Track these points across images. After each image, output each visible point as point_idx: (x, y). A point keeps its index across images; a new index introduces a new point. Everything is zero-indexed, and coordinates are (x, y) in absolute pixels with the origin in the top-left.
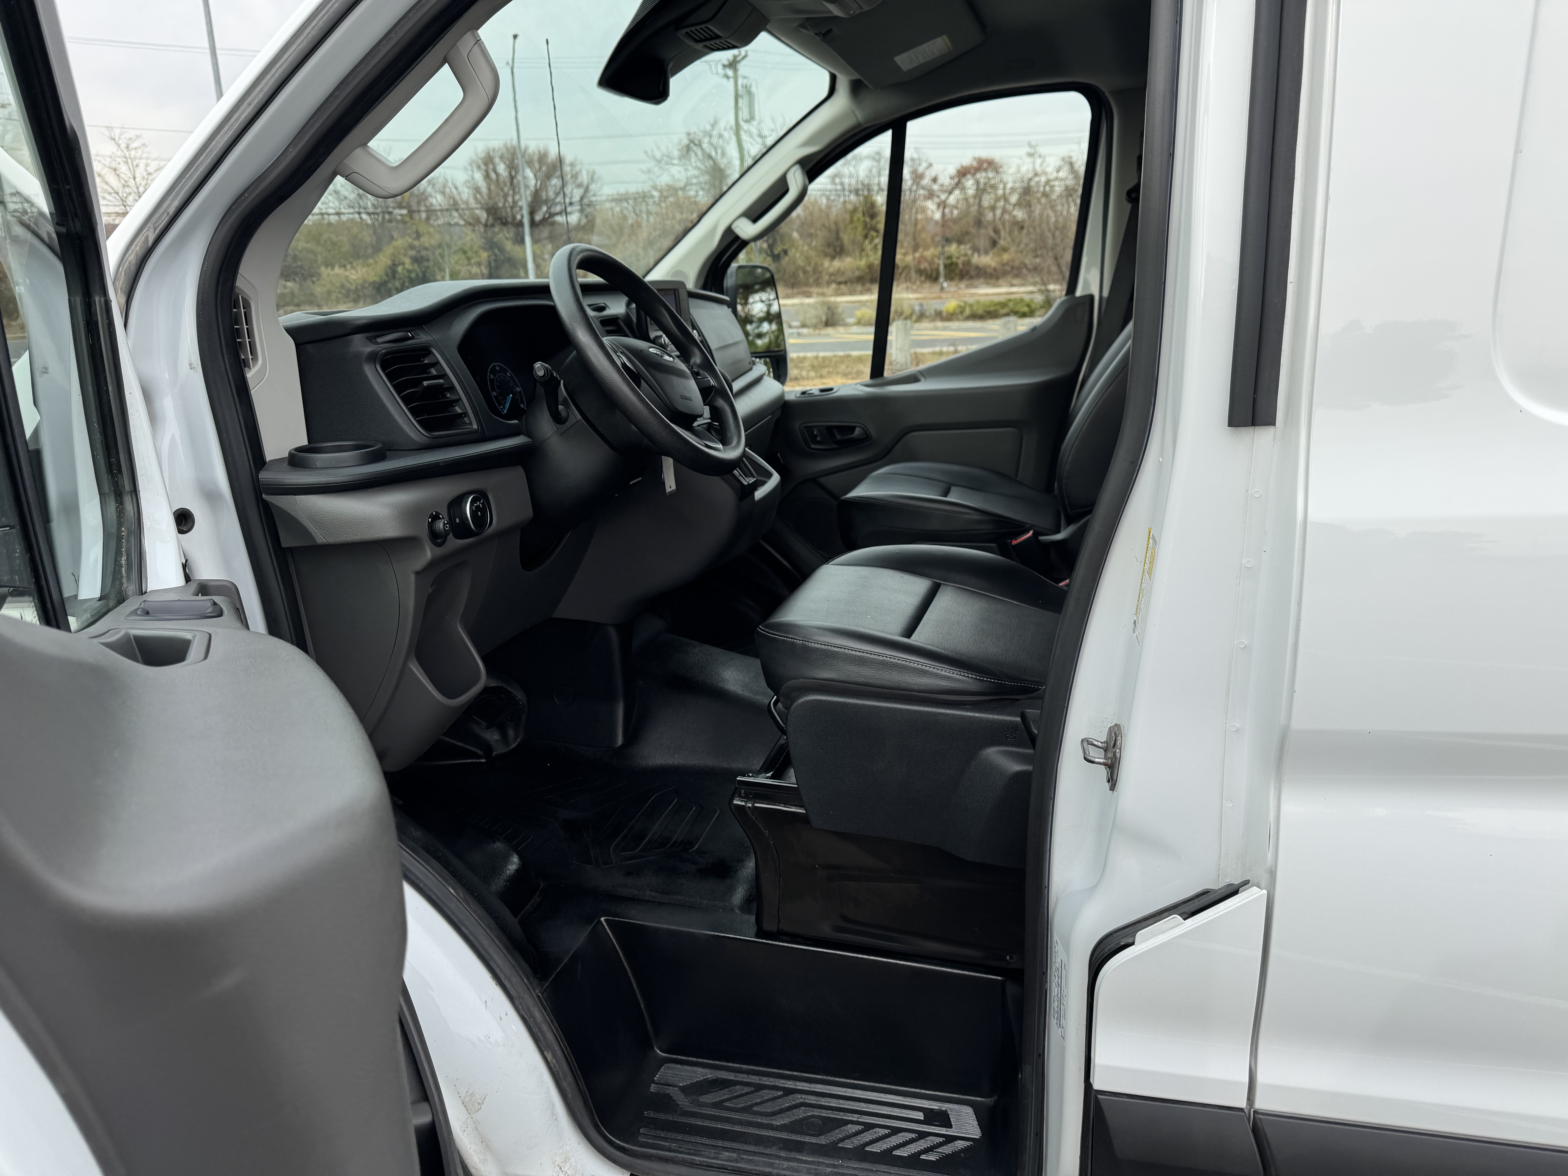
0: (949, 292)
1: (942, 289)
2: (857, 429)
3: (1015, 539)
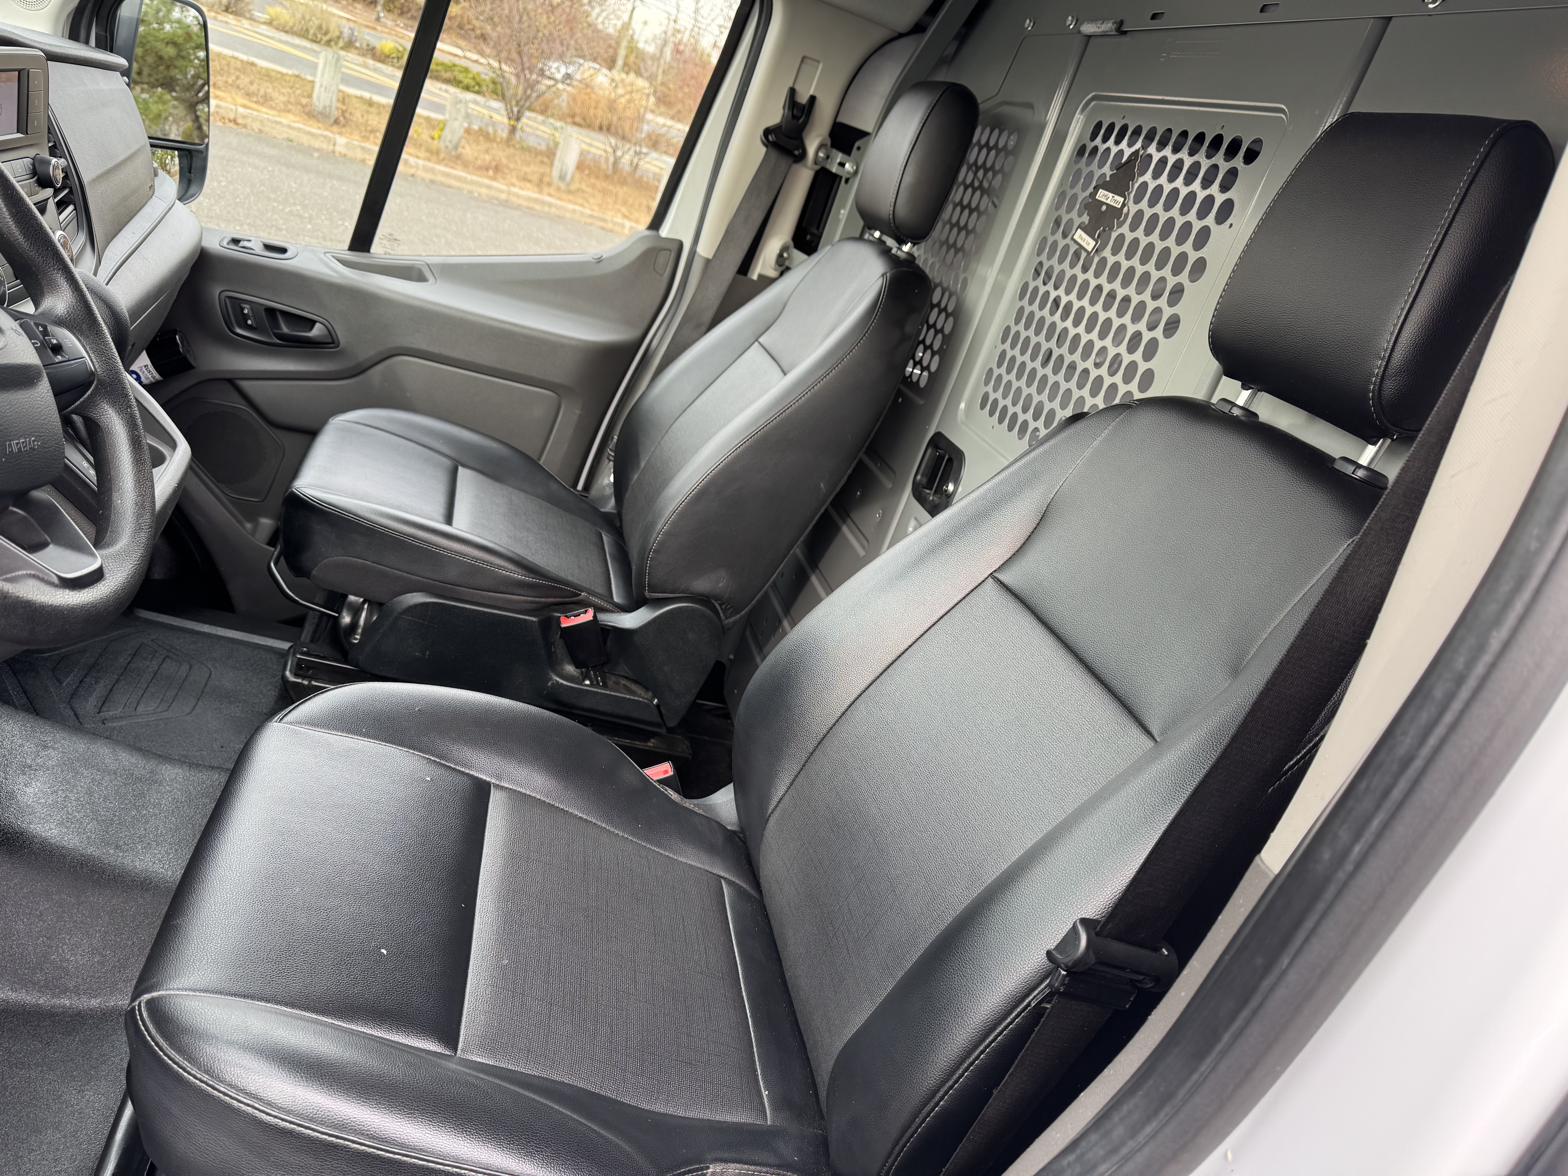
0: (385, 26)
1: (378, 19)
2: (318, 325)
3: (566, 616)
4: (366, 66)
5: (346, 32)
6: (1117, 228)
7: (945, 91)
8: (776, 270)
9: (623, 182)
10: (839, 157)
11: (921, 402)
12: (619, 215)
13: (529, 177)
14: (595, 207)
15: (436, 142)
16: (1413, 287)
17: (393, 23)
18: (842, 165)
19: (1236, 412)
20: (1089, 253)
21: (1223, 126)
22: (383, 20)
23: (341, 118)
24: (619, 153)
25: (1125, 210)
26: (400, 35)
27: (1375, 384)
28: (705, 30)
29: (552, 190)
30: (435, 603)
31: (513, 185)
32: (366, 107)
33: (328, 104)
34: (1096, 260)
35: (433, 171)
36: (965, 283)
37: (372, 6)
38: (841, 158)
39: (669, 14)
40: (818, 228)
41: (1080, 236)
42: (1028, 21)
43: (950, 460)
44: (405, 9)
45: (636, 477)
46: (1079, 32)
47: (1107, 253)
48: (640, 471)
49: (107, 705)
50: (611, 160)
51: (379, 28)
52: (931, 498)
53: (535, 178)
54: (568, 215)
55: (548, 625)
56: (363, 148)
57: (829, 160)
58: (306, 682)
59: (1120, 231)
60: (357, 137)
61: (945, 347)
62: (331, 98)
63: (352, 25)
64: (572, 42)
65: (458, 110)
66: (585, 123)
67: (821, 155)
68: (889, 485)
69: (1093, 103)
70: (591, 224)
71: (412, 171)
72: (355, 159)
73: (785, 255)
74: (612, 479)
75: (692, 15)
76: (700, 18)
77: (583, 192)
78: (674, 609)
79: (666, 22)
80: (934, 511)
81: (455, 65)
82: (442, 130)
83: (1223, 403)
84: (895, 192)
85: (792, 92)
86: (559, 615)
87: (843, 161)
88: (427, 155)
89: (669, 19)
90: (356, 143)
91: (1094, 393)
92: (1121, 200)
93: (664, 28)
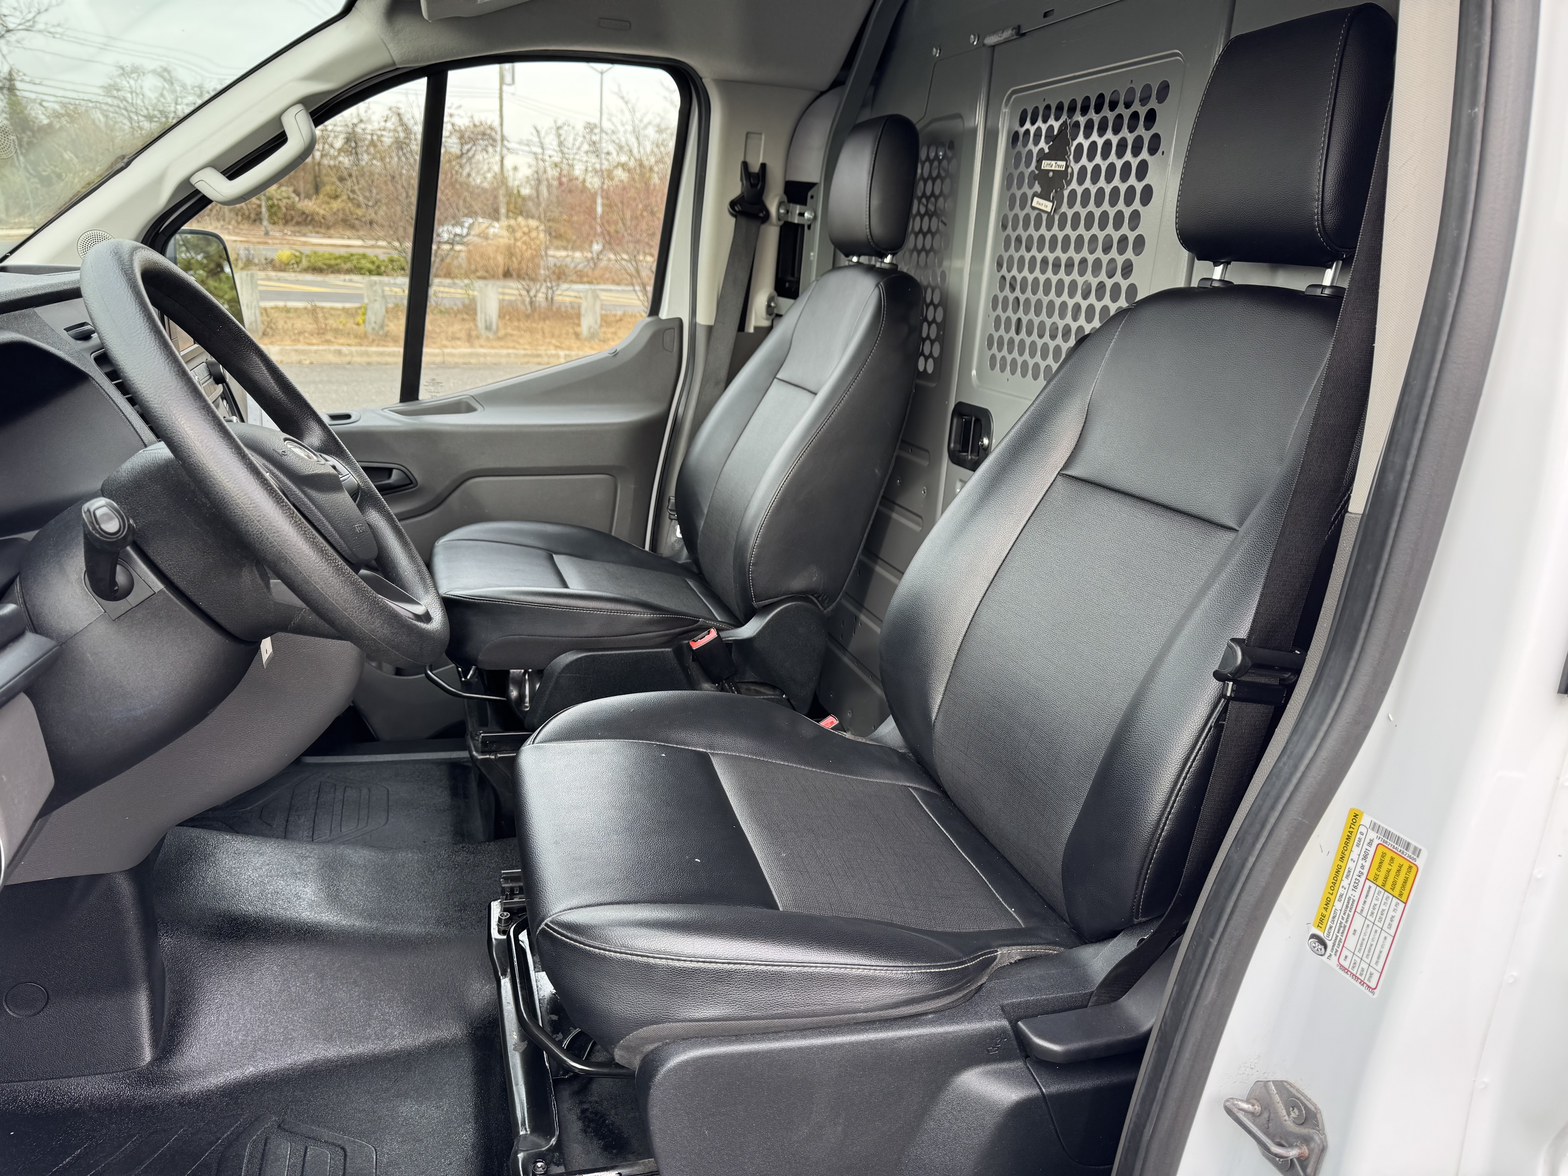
0: (275, 238)
2: (394, 471)
3: (694, 641)
4: (269, 279)
5: (242, 253)
6: (1067, 186)
7: (885, 123)
8: (767, 319)
9: (545, 318)
10: (798, 209)
11: (933, 385)
12: (552, 347)
13: (458, 335)
14: (527, 347)
15: (362, 327)
16: (1324, 142)
17: (281, 234)
18: (802, 214)
19: (1216, 284)
20: (1049, 214)
21: (1132, 81)
22: (271, 233)
23: (268, 330)
24: (532, 293)
25: (1070, 170)
26: (291, 242)
27: (1318, 220)
28: (574, 159)
29: (482, 342)
30: (586, 656)
31: (445, 346)
32: (284, 314)
33: (253, 318)
34: (1057, 217)
35: (367, 354)
36: (943, 275)
37: (258, 223)
38: (800, 209)
39: (535, 154)
40: (793, 275)
41: (1037, 202)
42: (934, 50)
43: (977, 420)
44: (289, 217)
45: (702, 523)
46: (984, 45)
47: (1064, 208)
48: (705, 517)
49: (316, 833)
50: (527, 300)
51: (270, 241)
52: (970, 457)
53: (463, 335)
54: (504, 360)
55: (681, 652)
56: (296, 351)
57: (790, 214)
58: (493, 757)
59: (1070, 188)
60: (288, 342)
61: (941, 333)
62: (255, 314)
63: (246, 245)
64: (461, 203)
65: (375, 292)
66: (488, 275)
67: (782, 211)
68: (925, 463)
69: (1014, 97)
70: (528, 363)
71: (348, 359)
72: (292, 363)
73: (773, 304)
74: (679, 535)
75: (557, 148)
76: (566, 150)
77: (511, 335)
78: (781, 610)
79: (533, 162)
80: (974, 467)
81: (352, 255)
82: (364, 314)
83: (1203, 281)
84: (868, 216)
85: (745, 165)
86: (687, 642)
87: (802, 212)
88: (357, 340)
89: (537, 159)
90: (288, 348)
91: (1089, 319)
92: (1064, 163)
93: (534, 169)
